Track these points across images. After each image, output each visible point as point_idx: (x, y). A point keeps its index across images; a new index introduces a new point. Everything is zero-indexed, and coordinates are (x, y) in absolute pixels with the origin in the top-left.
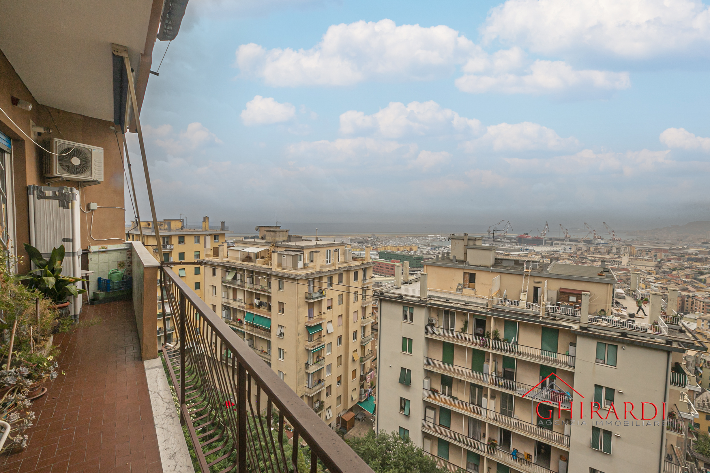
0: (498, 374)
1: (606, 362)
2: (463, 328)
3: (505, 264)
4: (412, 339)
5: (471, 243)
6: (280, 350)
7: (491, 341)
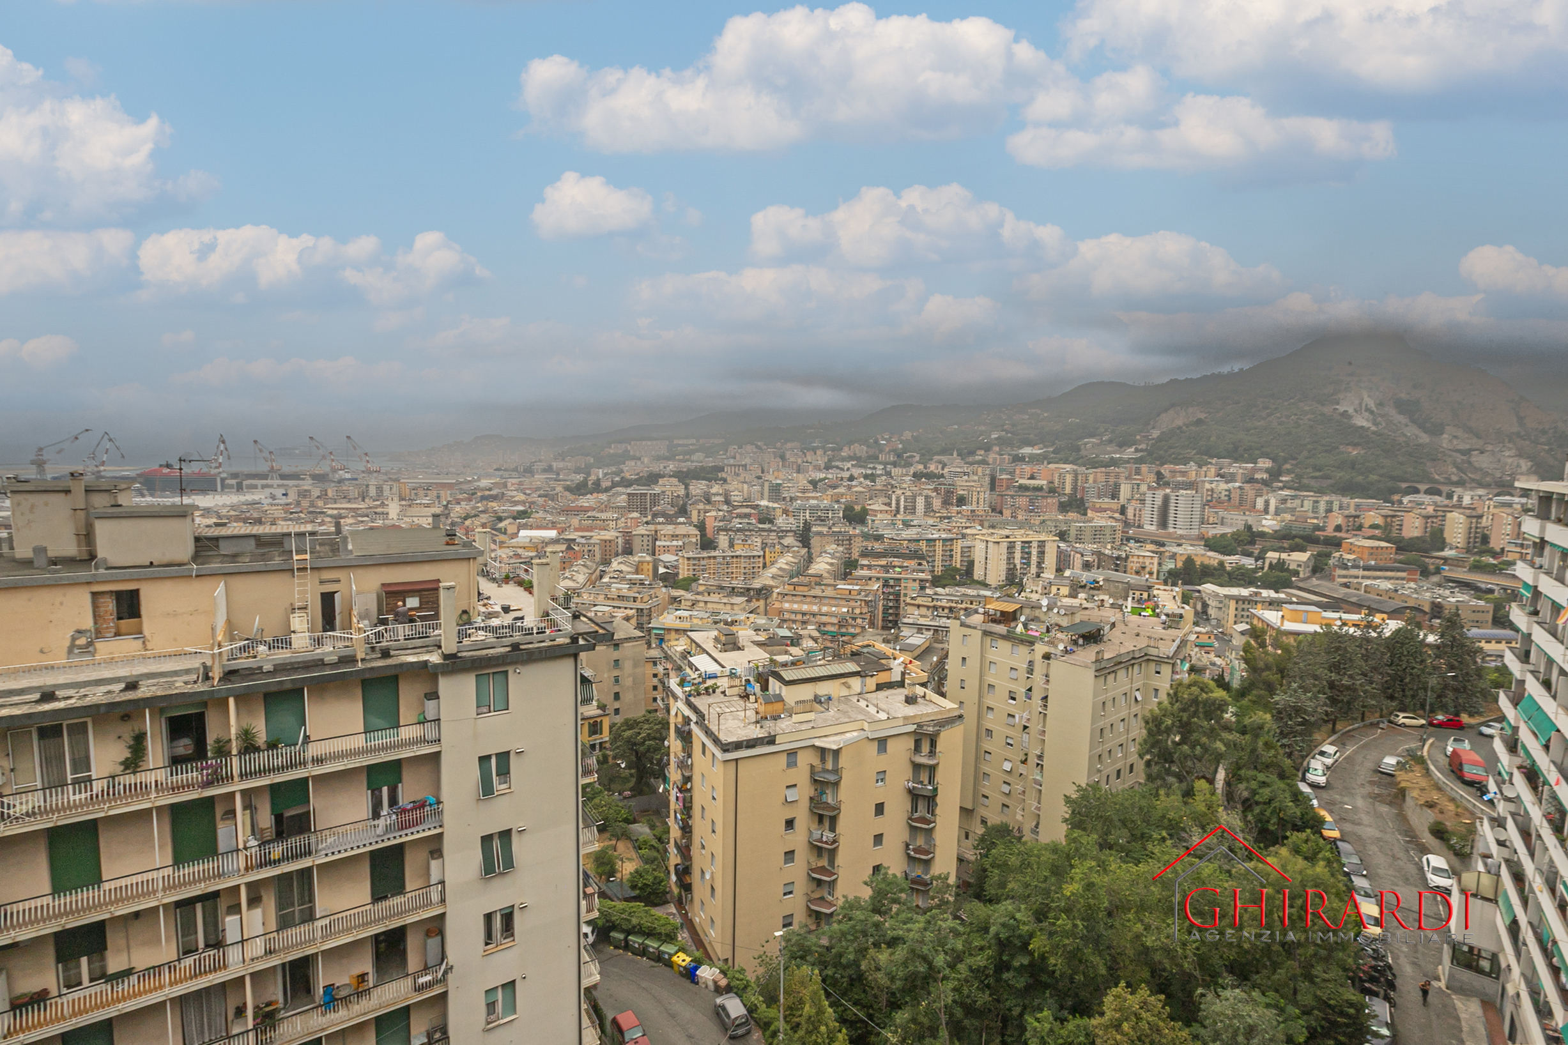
0: (262, 834)
1: (492, 709)
2: (127, 759)
3: (226, 548)
7: (235, 761)
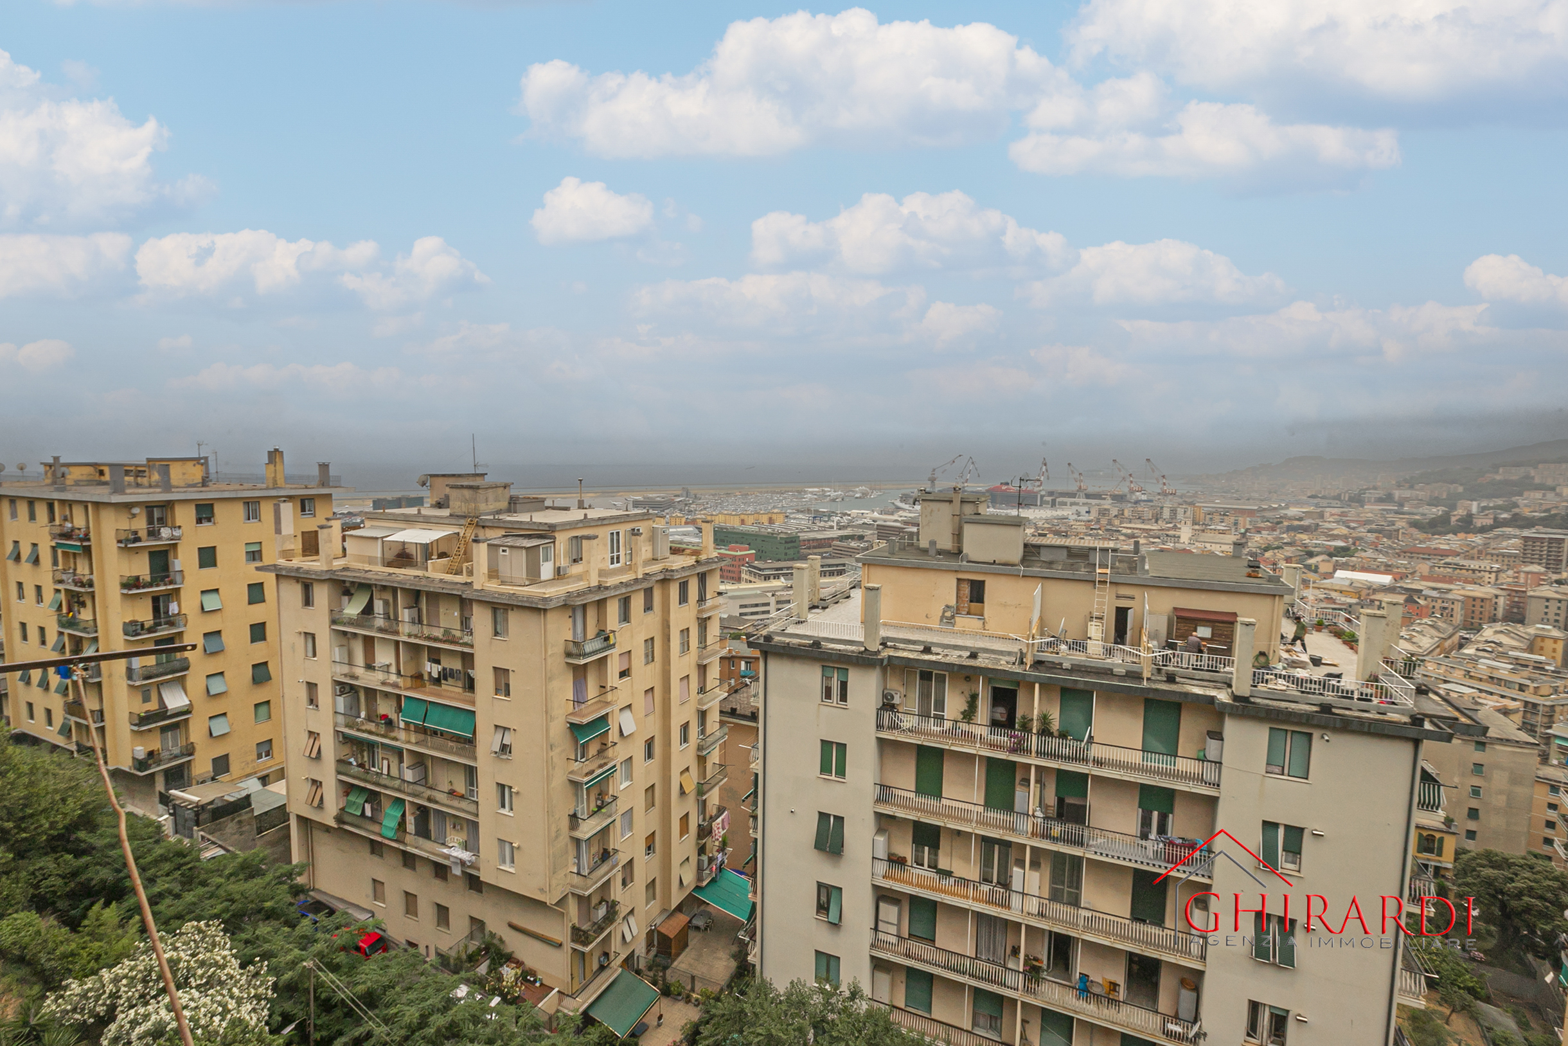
0: (1047, 809)
1: (1286, 771)
2: (965, 711)
3: (1045, 556)
4: (845, 745)
5: (968, 509)
6: (502, 787)
7: (1034, 738)
